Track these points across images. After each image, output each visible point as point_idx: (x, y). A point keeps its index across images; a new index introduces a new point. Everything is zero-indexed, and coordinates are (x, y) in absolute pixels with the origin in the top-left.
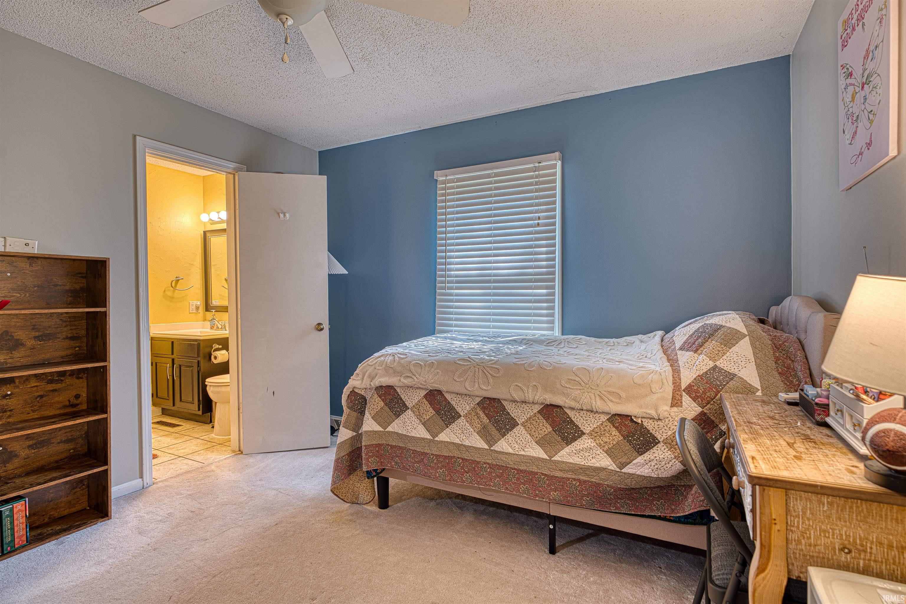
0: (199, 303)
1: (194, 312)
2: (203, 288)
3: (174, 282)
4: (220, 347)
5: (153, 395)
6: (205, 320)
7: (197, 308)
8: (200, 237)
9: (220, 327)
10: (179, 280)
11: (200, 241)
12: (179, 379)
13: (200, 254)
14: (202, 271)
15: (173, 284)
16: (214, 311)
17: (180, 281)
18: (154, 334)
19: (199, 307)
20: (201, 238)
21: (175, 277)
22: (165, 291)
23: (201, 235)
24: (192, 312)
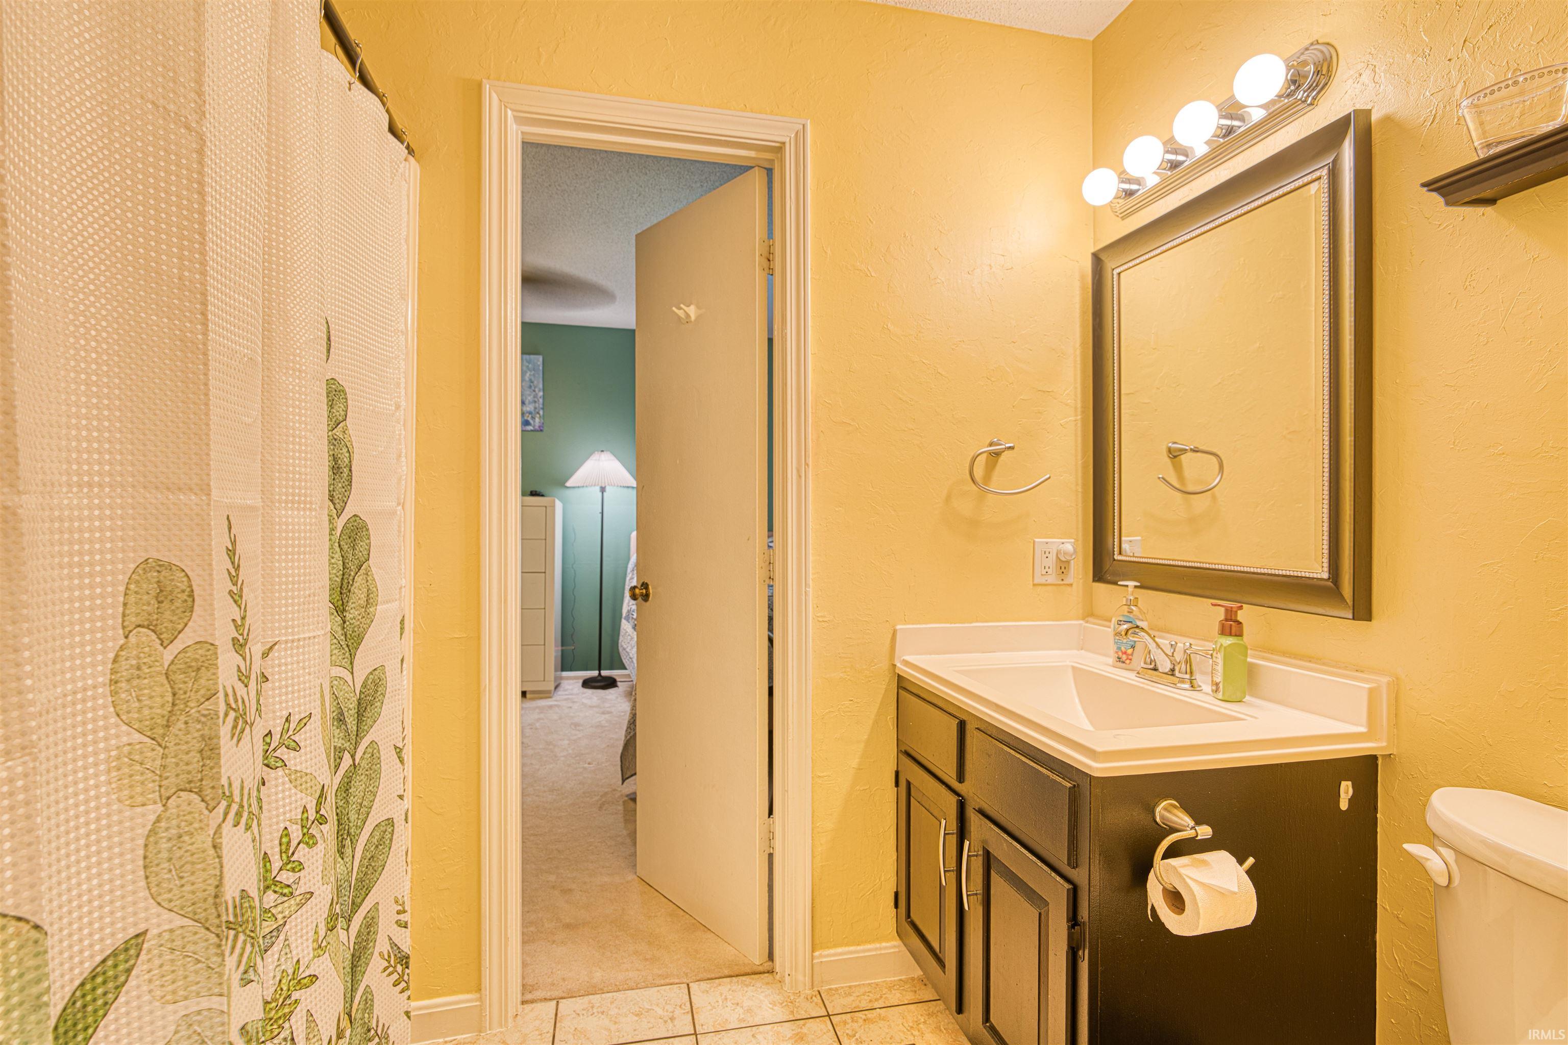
0: (1069, 547)
1: (1052, 579)
2: (1084, 485)
3: (983, 458)
4: (1205, 832)
5: (896, 895)
6: (1089, 613)
7: (1063, 566)
8: (1077, 284)
9: (1165, 666)
10: (998, 454)
11: (1077, 299)
12: (980, 910)
13: (1078, 352)
14: (1084, 420)
15: (979, 473)
16: (1132, 584)
17: (1003, 457)
18: (906, 663)
19: (1068, 562)
20: (1083, 288)
21: (988, 442)
22: (948, 498)
23: (1083, 277)
24: (1043, 581)
